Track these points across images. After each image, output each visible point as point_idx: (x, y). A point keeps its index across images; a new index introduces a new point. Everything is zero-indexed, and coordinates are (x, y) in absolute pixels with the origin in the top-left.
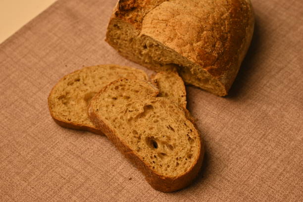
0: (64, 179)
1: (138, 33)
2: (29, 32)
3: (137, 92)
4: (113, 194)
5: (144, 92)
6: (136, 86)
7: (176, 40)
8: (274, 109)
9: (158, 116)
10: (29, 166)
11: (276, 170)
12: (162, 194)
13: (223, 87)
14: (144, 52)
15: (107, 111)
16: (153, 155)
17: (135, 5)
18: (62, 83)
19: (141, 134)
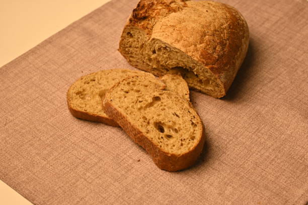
0: (80, 159)
1: (148, 38)
2: (50, 45)
3: (146, 86)
4: (123, 172)
5: (153, 86)
6: (146, 81)
7: (182, 42)
8: (266, 109)
9: (165, 106)
10: (48, 148)
11: (268, 157)
12: (167, 173)
13: (222, 86)
14: (153, 56)
15: (119, 101)
16: (161, 136)
17: (147, 15)
18: (79, 82)
19: (150, 120)
